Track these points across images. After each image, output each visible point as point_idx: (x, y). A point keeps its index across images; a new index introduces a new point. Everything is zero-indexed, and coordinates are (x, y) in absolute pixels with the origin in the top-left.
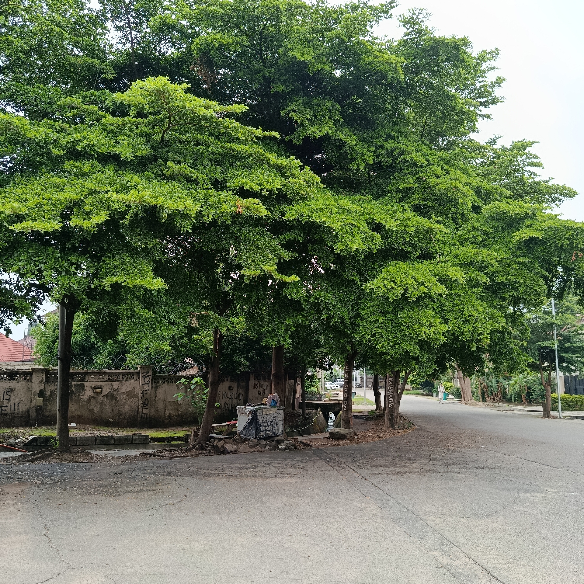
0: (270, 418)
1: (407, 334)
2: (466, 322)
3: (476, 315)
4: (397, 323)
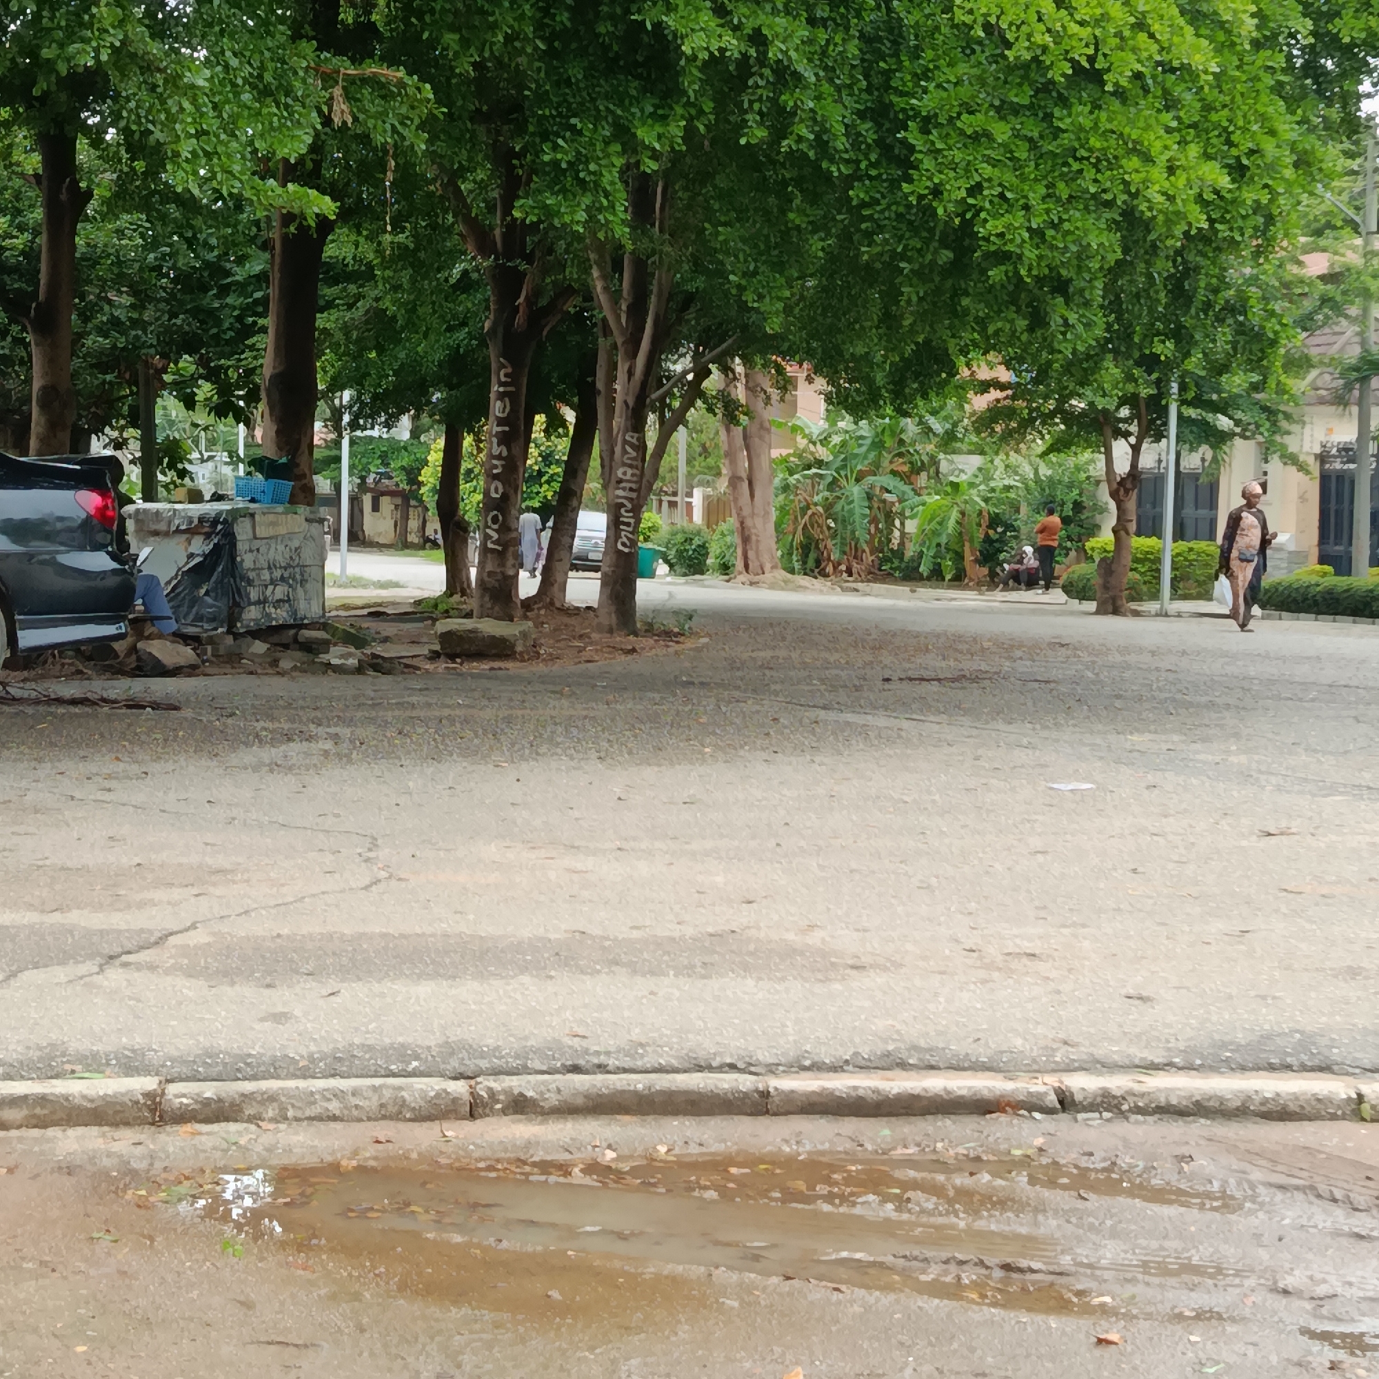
0: (278, 553)
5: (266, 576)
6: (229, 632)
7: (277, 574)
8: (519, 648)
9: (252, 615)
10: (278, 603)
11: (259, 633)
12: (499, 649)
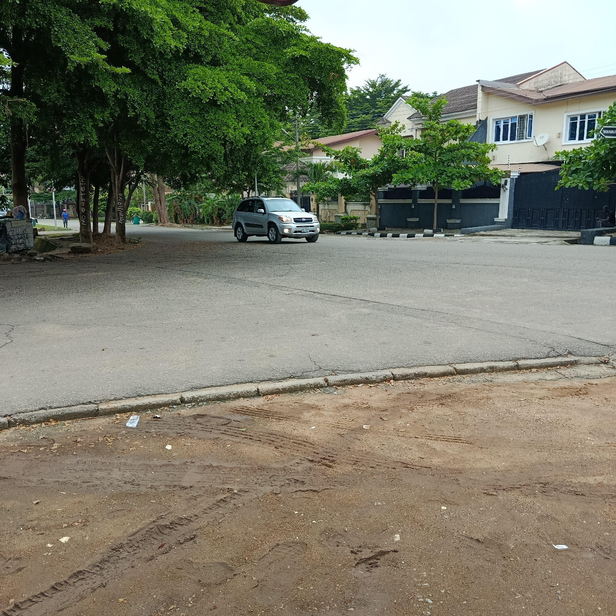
5: (16, 237)
6: (7, 252)
7: (20, 236)
8: (92, 250)
9: (13, 247)
10: (20, 244)
11: (16, 252)
12: (87, 251)
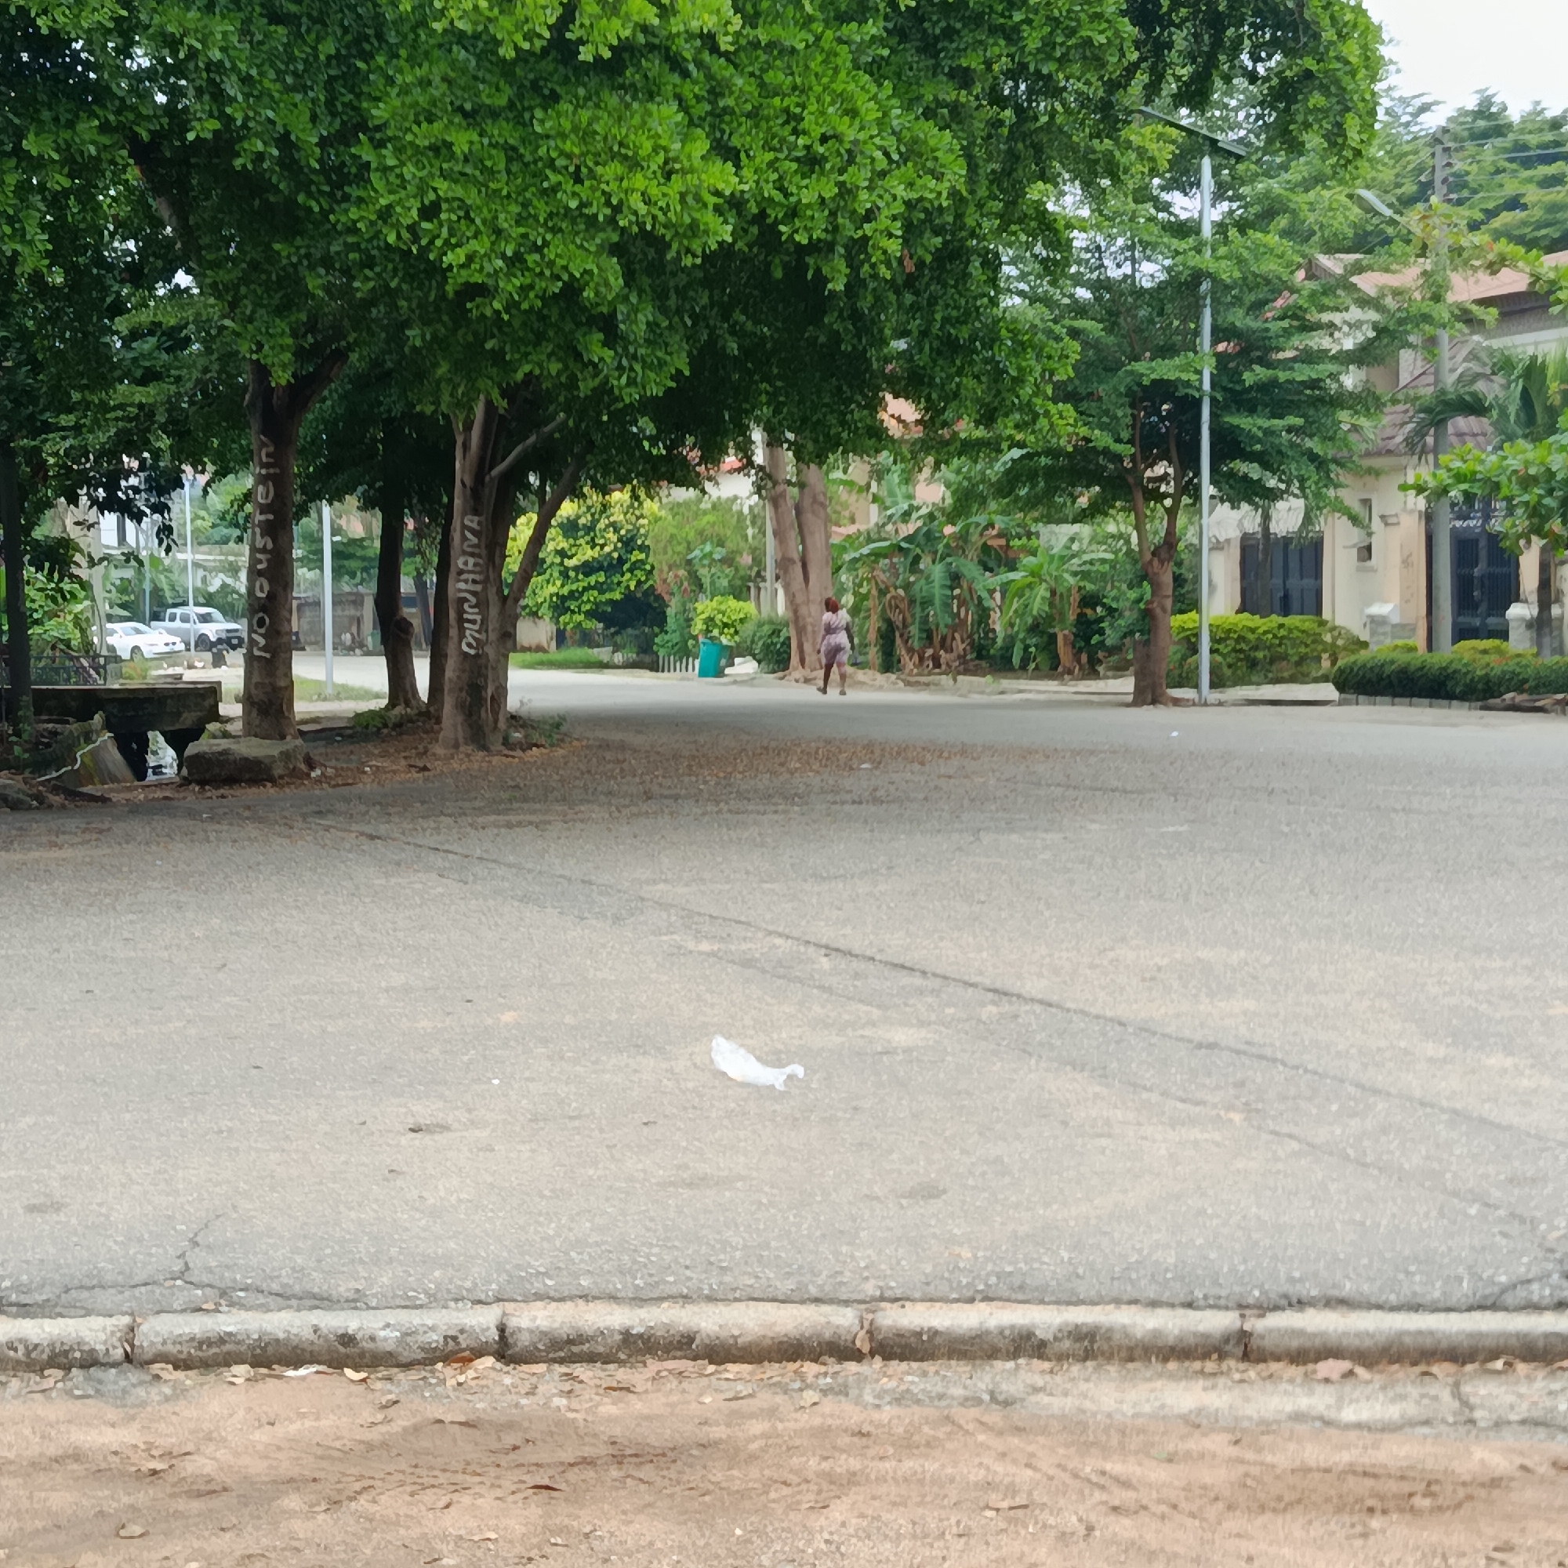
1: (573, 204)
2: (811, 163)
3: (850, 134)
4: (528, 158)
